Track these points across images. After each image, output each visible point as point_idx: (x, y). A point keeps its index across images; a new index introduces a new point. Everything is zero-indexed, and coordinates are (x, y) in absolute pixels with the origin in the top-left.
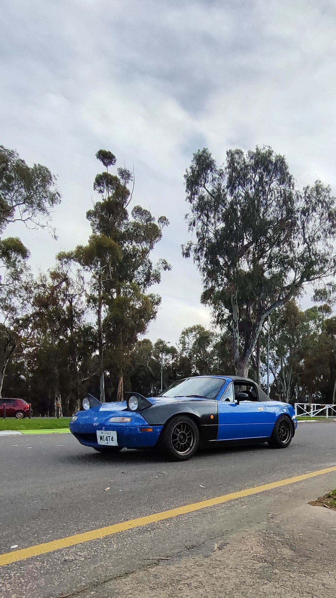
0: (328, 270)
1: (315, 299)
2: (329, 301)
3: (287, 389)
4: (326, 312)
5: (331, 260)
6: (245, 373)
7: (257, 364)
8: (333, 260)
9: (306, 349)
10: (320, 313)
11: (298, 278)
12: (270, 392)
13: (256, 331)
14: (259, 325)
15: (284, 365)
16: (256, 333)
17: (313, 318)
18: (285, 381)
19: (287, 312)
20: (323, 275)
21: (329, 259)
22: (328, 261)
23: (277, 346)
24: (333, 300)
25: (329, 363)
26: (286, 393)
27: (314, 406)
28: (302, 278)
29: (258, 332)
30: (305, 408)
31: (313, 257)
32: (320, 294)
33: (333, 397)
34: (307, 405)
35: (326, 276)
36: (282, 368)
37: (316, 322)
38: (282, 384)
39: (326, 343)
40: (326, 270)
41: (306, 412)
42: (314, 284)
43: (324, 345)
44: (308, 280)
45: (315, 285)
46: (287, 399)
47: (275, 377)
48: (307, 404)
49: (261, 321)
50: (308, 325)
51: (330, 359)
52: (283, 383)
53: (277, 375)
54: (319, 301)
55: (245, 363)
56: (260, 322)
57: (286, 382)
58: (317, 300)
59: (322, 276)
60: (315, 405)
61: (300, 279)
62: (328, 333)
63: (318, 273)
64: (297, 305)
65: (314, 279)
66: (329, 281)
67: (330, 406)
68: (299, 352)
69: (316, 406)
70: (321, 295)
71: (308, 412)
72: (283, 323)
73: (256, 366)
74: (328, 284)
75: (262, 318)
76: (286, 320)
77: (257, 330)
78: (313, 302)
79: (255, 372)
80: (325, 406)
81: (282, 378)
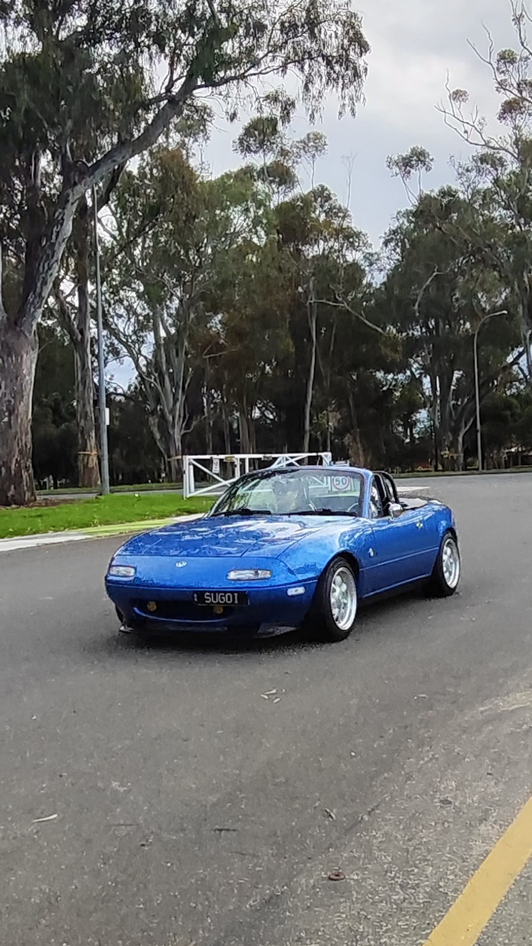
0: (266, 55)
1: (244, 145)
2: (284, 153)
3: (175, 400)
4: (280, 185)
5: (274, 24)
6: (24, 367)
7: (82, 332)
8: (278, 26)
9: (225, 284)
10: (260, 186)
11: (180, 78)
12: (108, 423)
13: (54, 237)
14: (62, 219)
15: (163, 334)
16: (54, 244)
17: (239, 199)
18: (167, 378)
19: (161, 180)
20: (252, 71)
21: (267, 23)
22: (265, 27)
23: (140, 276)
24: (295, 150)
25: (290, 323)
26: (172, 411)
27: (243, 460)
28: (191, 78)
29: (60, 239)
30: (216, 468)
31: (222, 17)
32: (256, 133)
33: (304, 418)
34: (221, 460)
35: (260, 73)
36: (157, 344)
37: (247, 210)
38: (159, 388)
39: (280, 269)
40: (261, 56)
41: (219, 482)
42: (227, 96)
43: (274, 273)
44: (211, 83)
45: (229, 99)
46: (177, 430)
47: (138, 367)
48: (222, 457)
49: (69, 205)
50: (228, 218)
51: (292, 314)
52: (162, 384)
53: (142, 362)
54: (255, 152)
55: (23, 338)
56: (64, 209)
57: (172, 380)
58: (248, 149)
59: (249, 72)
60: (247, 457)
61: (184, 79)
62: (286, 241)
63: (237, 62)
64: (193, 163)
65: (225, 81)
66: (270, 90)
67: (292, 458)
68: (203, 296)
69: (250, 459)
70: (259, 135)
71: (225, 479)
72: (152, 213)
73: (80, 337)
74: (267, 97)
75: (70, 198)
76: (161, 204)
77: (58, 233)
78: (239, 155)
79: (77, 356)
80: (276, 459)
81: (158, 369)
